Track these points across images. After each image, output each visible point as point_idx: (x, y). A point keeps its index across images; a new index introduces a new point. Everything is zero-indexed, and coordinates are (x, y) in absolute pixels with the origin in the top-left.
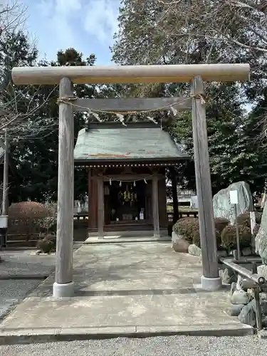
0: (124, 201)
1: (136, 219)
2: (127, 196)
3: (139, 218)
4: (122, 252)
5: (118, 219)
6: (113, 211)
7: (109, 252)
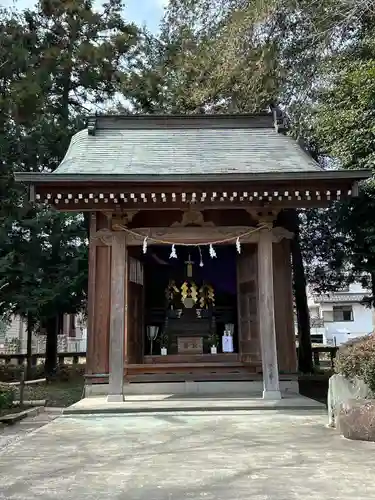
0: (182, 306)
1: (214, 350)
2: (189, 295)
3: (220, 349)
4: (174, 437)
5: (164, 351)
6: (153, 331)
7: (132, 436)
